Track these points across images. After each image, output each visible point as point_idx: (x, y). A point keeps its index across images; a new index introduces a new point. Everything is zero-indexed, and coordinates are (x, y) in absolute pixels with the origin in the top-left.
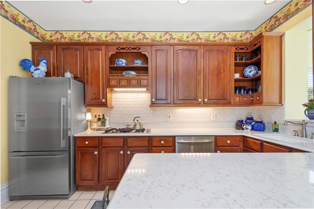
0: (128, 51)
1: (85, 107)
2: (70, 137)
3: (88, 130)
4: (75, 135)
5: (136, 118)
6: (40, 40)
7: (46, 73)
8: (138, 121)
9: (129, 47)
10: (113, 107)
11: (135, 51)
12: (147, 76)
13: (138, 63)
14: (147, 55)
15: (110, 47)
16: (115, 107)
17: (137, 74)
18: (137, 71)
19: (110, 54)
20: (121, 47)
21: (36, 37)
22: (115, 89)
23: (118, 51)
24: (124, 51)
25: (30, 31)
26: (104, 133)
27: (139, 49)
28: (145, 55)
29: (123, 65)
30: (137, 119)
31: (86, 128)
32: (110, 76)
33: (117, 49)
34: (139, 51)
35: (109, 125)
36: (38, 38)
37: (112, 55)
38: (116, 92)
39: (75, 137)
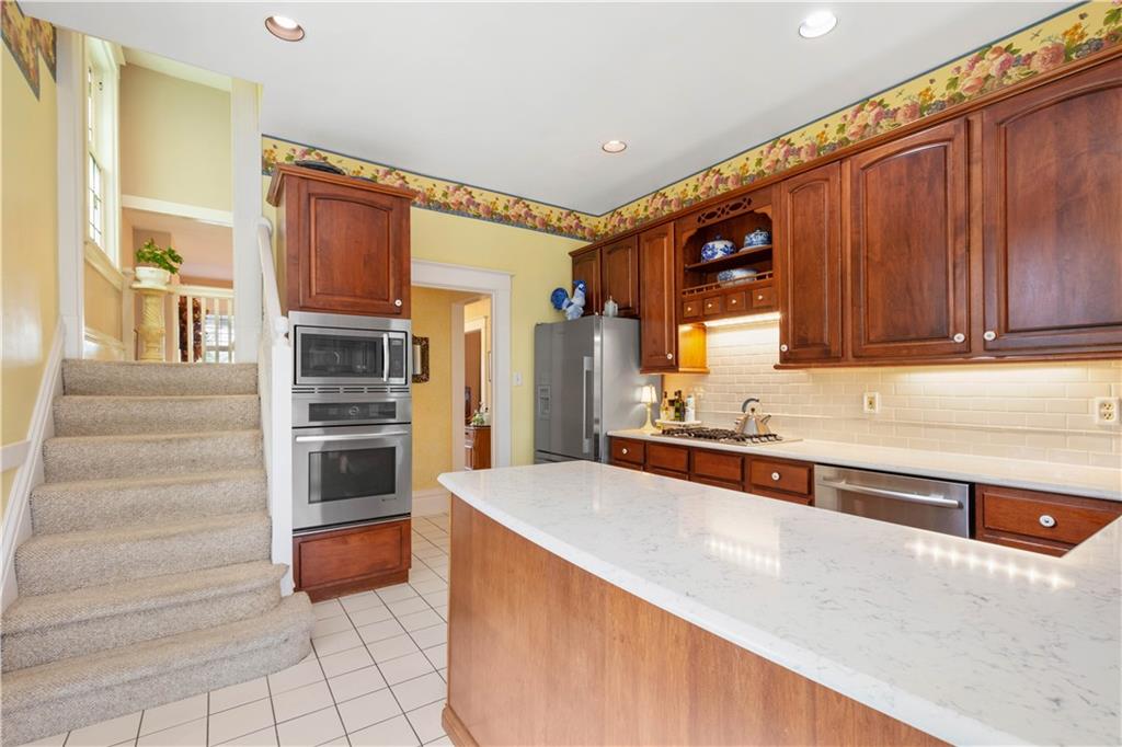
0: (724, 217)
1: (642, 372)
2: (597, 436)
3: (645, 427)
4: (610, 433)
5: (748, 401)
6: (588, 241)
7: (584, 308)
8: (753, 410)
9: (724, 206)
10: (708, 373)
11: (740, 211)
12: (770, 276)
13: (755, 241)
14: (770, 215)
15: (684, 221)
16: (712, 371)
17: (758, 272)
18: (757, 265)
19: (685, 238)
20: (707, 212)
21: (581, 239)
22: (708, 324)
23: (702, 225)
24: (715, 220)
25: (569, 233)
26: (658, 435)
27: (749, 203)
28: (764, 216)
29: (716, 257)
30: (751, 405)
31: (642, 424)
32: (684, 293)
33: (699, 220)
34: (749, 209)
35: (696, 418)
36: (584, 239)
37: (691, 239)
38: (713, 330)
39: (611, 437)
